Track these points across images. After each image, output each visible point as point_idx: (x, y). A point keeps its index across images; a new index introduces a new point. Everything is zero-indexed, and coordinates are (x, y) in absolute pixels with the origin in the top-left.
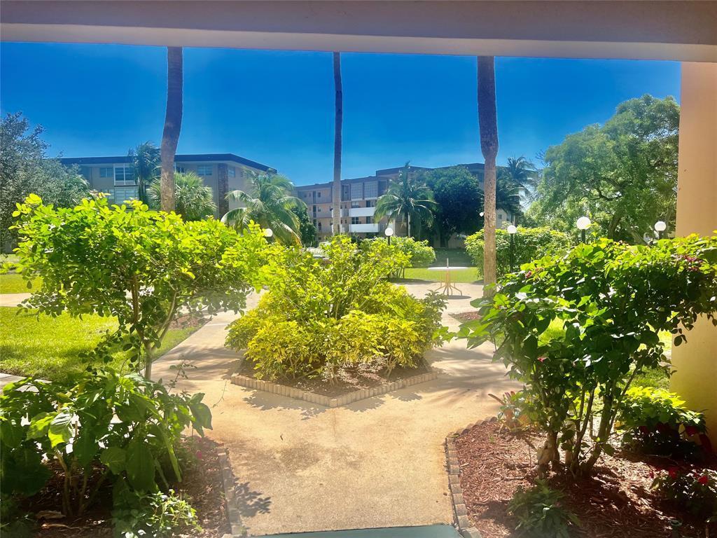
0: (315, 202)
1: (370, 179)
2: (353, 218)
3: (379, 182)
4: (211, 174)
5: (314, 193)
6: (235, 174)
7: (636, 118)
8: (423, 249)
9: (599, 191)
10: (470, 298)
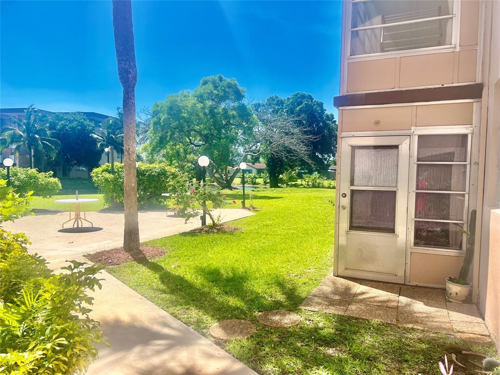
7: (214, 90)
8: (49, 180)
9: (190, 139)
10: (100, 229)
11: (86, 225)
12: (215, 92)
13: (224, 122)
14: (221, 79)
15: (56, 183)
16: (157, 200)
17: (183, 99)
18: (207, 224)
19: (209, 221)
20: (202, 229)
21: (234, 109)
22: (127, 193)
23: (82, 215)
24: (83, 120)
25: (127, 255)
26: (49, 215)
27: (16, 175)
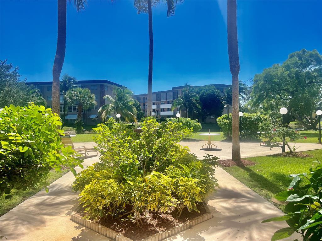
0: (144, 102)
1: (169, 91)
2: (162, 109)
3: (173, 93)
4: (97, 89)
5: (144, 98)
6: (108, 89)
7: (299, 60)
8: (196, 124)
9: (280, 96)
10: (222, 150)
11: (214, 147)
12: (299, 62)
13: (307, 81)
14: (304, 52)
15: (199, 125)
16: (255, 135)
17: (275, 70)
18: (286, 151)
19: (287, 150)
20: (282, 154)
21: (316, 71)
22: (234, 130)
23: (212, 142)
24: (213, 89)
25: (233, 162)
26: (195, 142)
27: (181, 121)
